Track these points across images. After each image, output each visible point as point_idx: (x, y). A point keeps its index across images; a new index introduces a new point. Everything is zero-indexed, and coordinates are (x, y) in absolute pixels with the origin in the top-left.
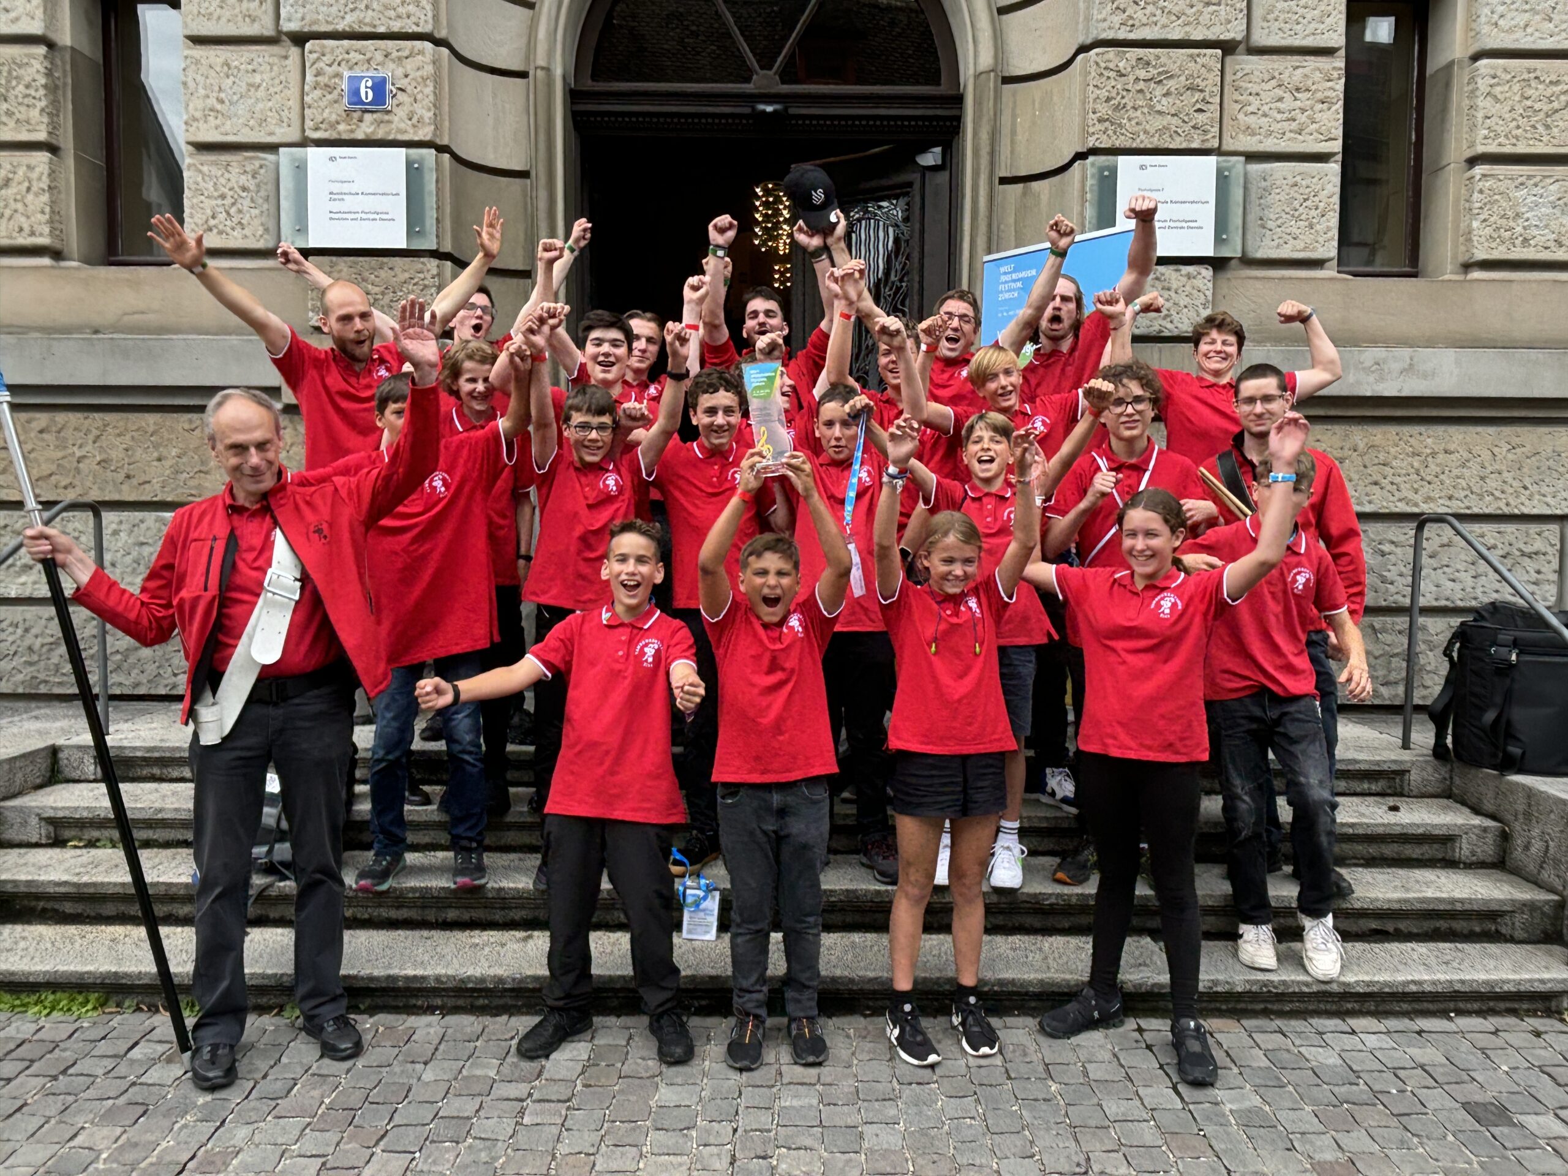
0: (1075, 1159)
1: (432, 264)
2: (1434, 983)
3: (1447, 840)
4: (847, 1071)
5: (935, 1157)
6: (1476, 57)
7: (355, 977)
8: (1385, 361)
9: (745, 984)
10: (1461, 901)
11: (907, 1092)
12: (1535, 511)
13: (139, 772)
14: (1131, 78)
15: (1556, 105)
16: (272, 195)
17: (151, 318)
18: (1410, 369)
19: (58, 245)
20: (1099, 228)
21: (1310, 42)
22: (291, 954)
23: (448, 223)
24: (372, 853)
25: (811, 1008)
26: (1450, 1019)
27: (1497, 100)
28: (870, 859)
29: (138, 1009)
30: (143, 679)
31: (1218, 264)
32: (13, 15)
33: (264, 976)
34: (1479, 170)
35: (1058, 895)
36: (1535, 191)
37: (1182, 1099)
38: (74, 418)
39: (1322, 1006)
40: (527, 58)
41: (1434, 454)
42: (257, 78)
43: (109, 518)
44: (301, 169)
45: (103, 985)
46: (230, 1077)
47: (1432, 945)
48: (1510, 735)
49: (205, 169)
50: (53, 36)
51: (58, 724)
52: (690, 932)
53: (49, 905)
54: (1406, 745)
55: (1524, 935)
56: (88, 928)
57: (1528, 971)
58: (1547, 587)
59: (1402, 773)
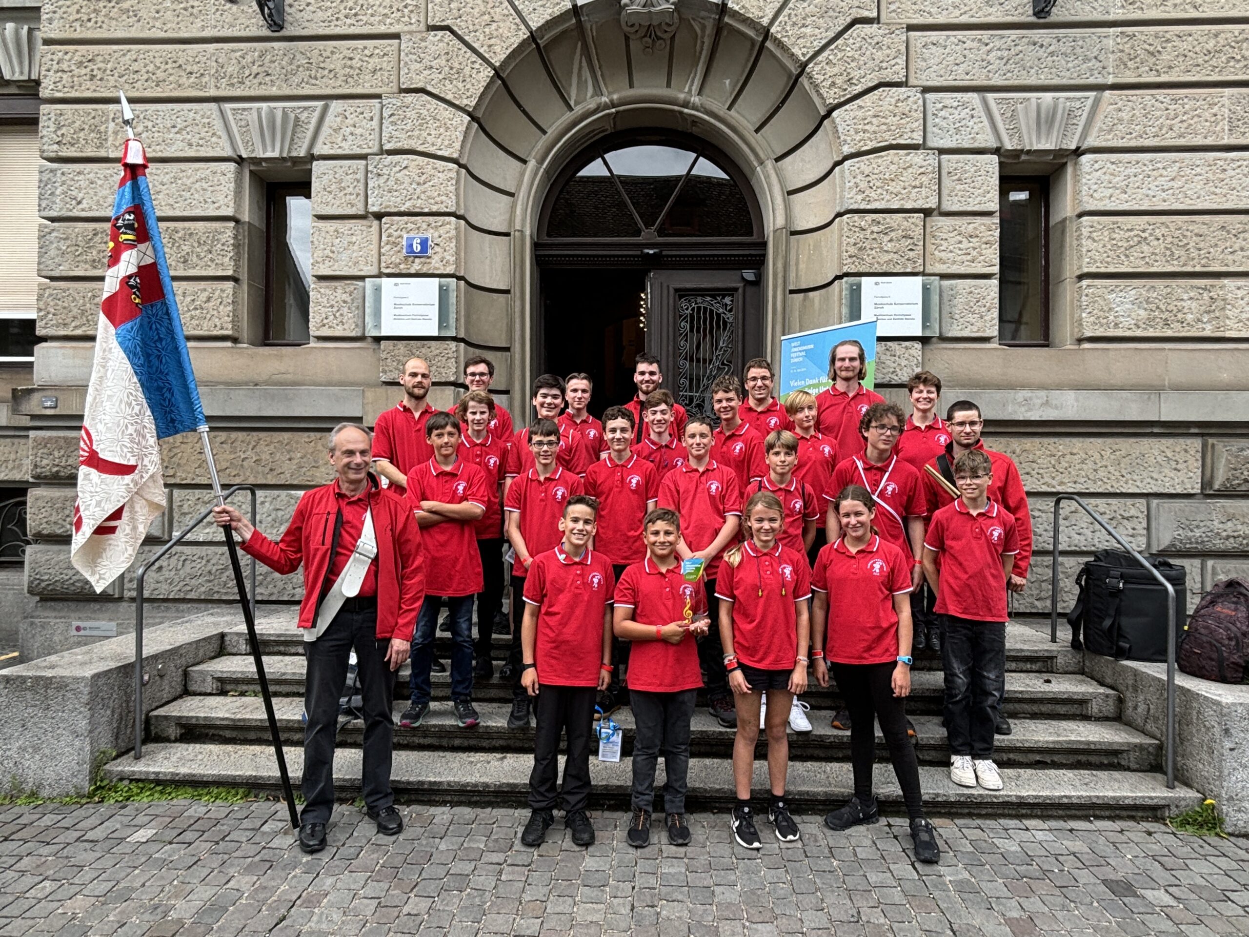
0: (850, 912)
1: (453, 345)
2: (1079, 797)
3: (1083, 702)
4: (703, 850)
5: (761, 909)
6: (1080, 216)
7: (398, 782)
8: (1031, 399)
9: (640, 789)
10: (1094, 743)
11: (741, 864)
12: (1130, 491)
13: (272, 649)
14: (869, 231)
15: (1131, 243)
16: (361, 305)
17: (290, 377)
18: (1047, 403)
19: (236, 335)
20: (851, 321)
21: (977, 208)
22: (360, 766)
23: (463, 321)
24: (410, 702)
25: (680, 807)
26: (1091, 822)
27: (1094, 241)
28: (715, 710)
29: (268, 799)
30: (275, 591)
31: (924, 340)
32: (216, 205)
33: (344, 780)
34: (1085, 283)
35: (835, 736)
36: (1121, 294)
37: (918, 872)
38: (241, 435)
39: (1006, 811)
40: (510, 226)
41: (1064, 456)
42: (354, 239)
43: (259, 493)
44: (378, 290)
45: (247, 784)
46: (322, 845)
47: (1076, 772)
48: (1121, 636)
49: (322, 290)
50: (238, 216)
51: (225, 619)
52: (603, 756)
53: (216, 732)
54: (1054, 639)
55: (1136, 766)
56: (239, 747)
57: (1141, 791)
58: (1140, 538)
59: (1052, 658)
